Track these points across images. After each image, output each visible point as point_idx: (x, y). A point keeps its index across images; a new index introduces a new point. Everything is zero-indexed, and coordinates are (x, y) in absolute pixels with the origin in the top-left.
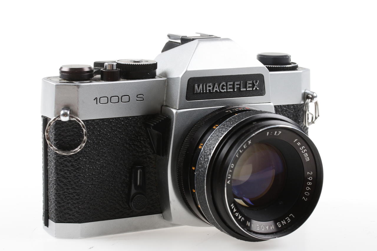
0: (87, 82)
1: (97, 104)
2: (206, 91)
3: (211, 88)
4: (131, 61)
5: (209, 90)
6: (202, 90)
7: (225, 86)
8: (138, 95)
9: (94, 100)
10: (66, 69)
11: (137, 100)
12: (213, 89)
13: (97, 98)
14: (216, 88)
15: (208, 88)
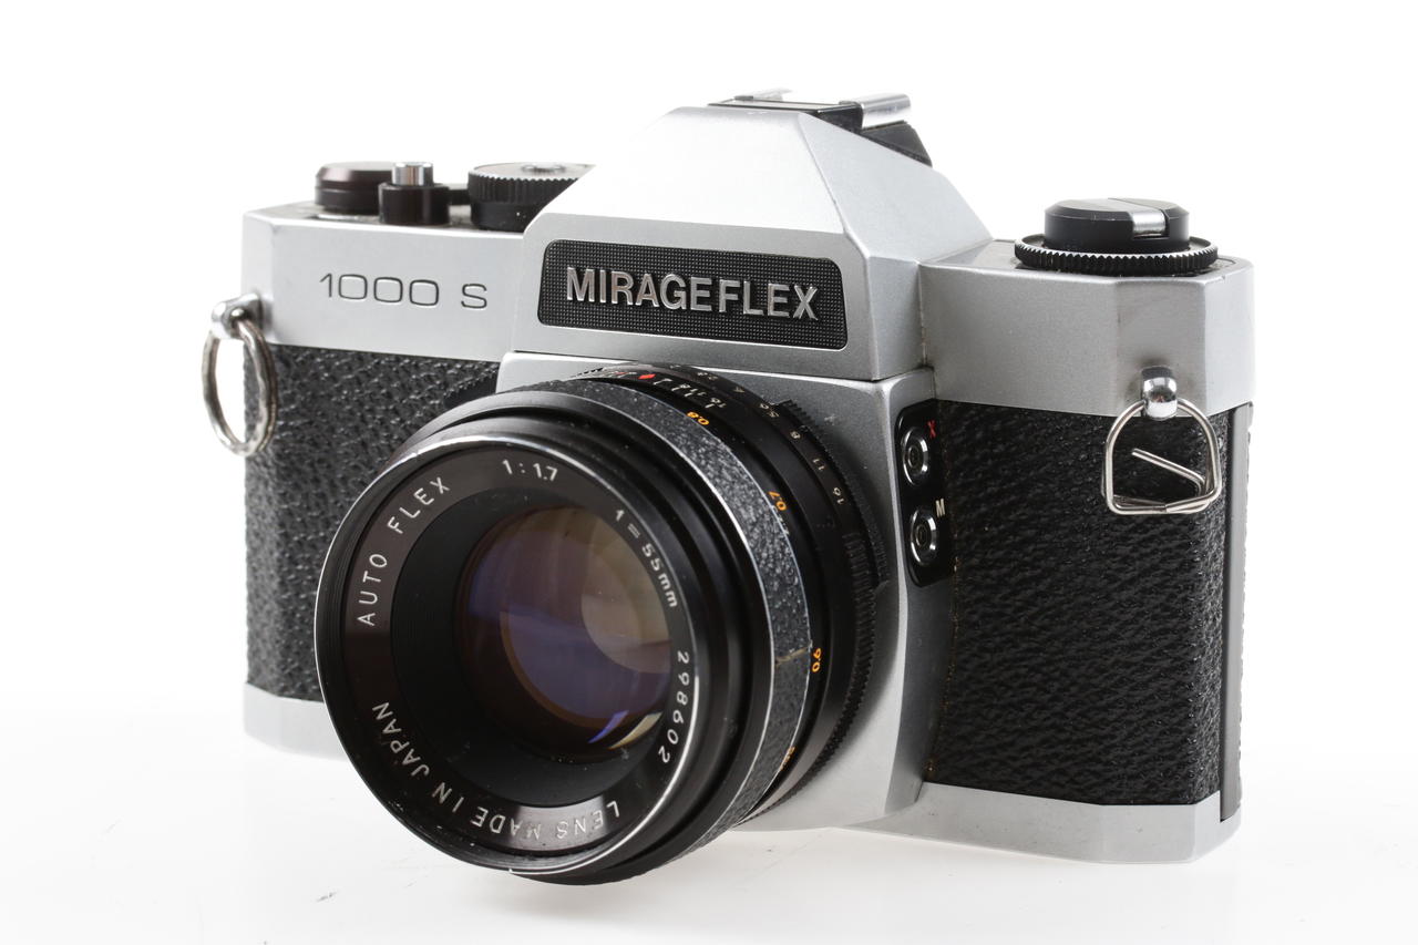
0: (340, 221)
1: (330, 295)
2: (609, 298)
3: (626, 289)
4: (523, 169)
5: (621, 296)
6: (592, 292)
7: (679, 289)
8: (466, 285)
9: (323, 280)
10: (338, 175)
11: (463, 303)
12: (635, 291)
13: (330, 275)
14: (647, 291)
15: (616, 290)
